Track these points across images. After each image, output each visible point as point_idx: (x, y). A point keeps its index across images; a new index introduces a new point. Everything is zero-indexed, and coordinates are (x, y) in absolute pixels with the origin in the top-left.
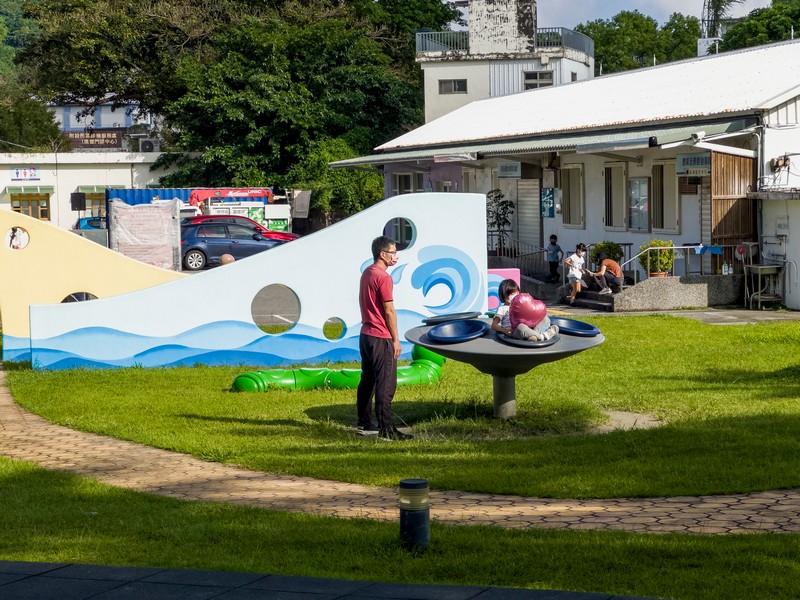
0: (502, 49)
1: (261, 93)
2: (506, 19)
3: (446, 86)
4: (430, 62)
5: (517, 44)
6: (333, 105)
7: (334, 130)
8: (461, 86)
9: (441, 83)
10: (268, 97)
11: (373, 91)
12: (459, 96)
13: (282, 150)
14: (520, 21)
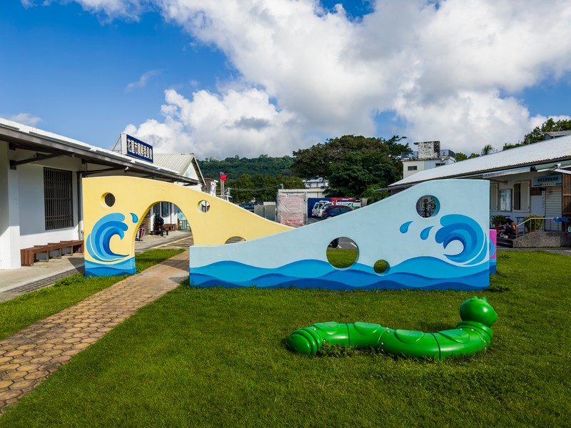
0: (429, 157)
1: (354, 172)
2: (430, 148)
3: (410, 168)
4: (405, 161)
5: (433, 155)
6: (375, 175)
7: (375, 182)
8: (415, 168)
9: (409, 167)
10: (356, 173)
11: (387, 171)
12: (415, 171)
13: (359, 188)
14: (435, 148)
